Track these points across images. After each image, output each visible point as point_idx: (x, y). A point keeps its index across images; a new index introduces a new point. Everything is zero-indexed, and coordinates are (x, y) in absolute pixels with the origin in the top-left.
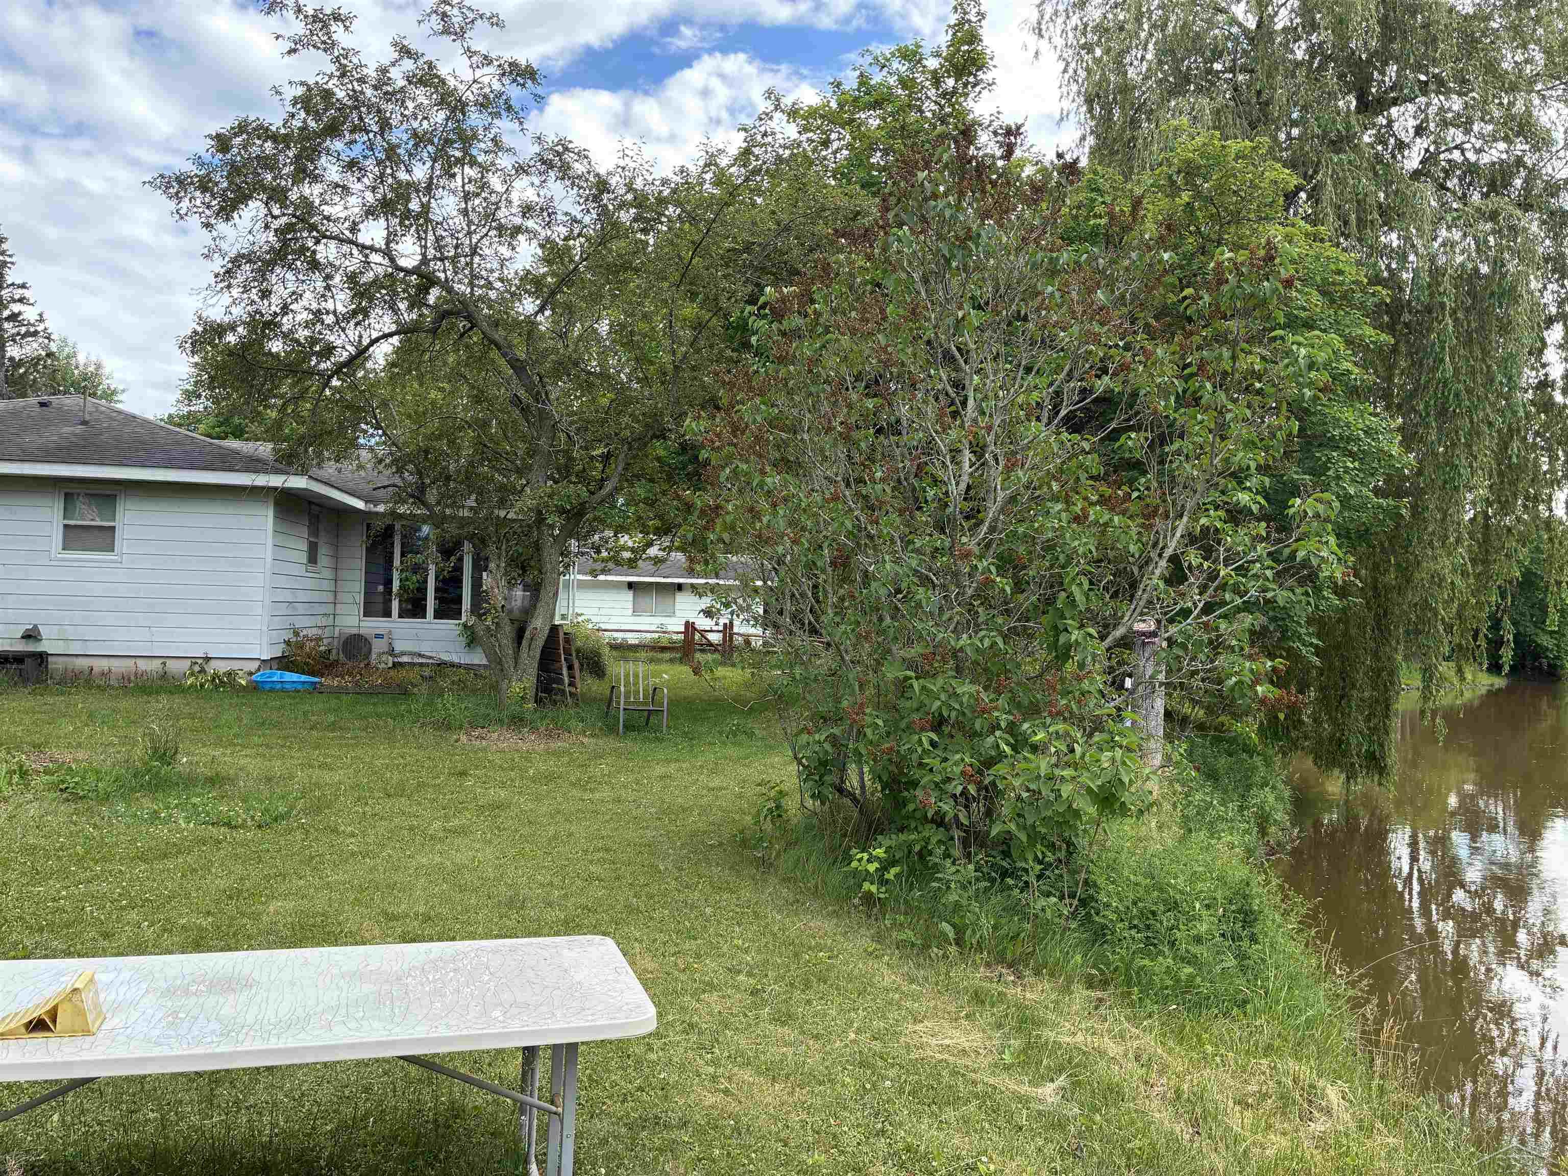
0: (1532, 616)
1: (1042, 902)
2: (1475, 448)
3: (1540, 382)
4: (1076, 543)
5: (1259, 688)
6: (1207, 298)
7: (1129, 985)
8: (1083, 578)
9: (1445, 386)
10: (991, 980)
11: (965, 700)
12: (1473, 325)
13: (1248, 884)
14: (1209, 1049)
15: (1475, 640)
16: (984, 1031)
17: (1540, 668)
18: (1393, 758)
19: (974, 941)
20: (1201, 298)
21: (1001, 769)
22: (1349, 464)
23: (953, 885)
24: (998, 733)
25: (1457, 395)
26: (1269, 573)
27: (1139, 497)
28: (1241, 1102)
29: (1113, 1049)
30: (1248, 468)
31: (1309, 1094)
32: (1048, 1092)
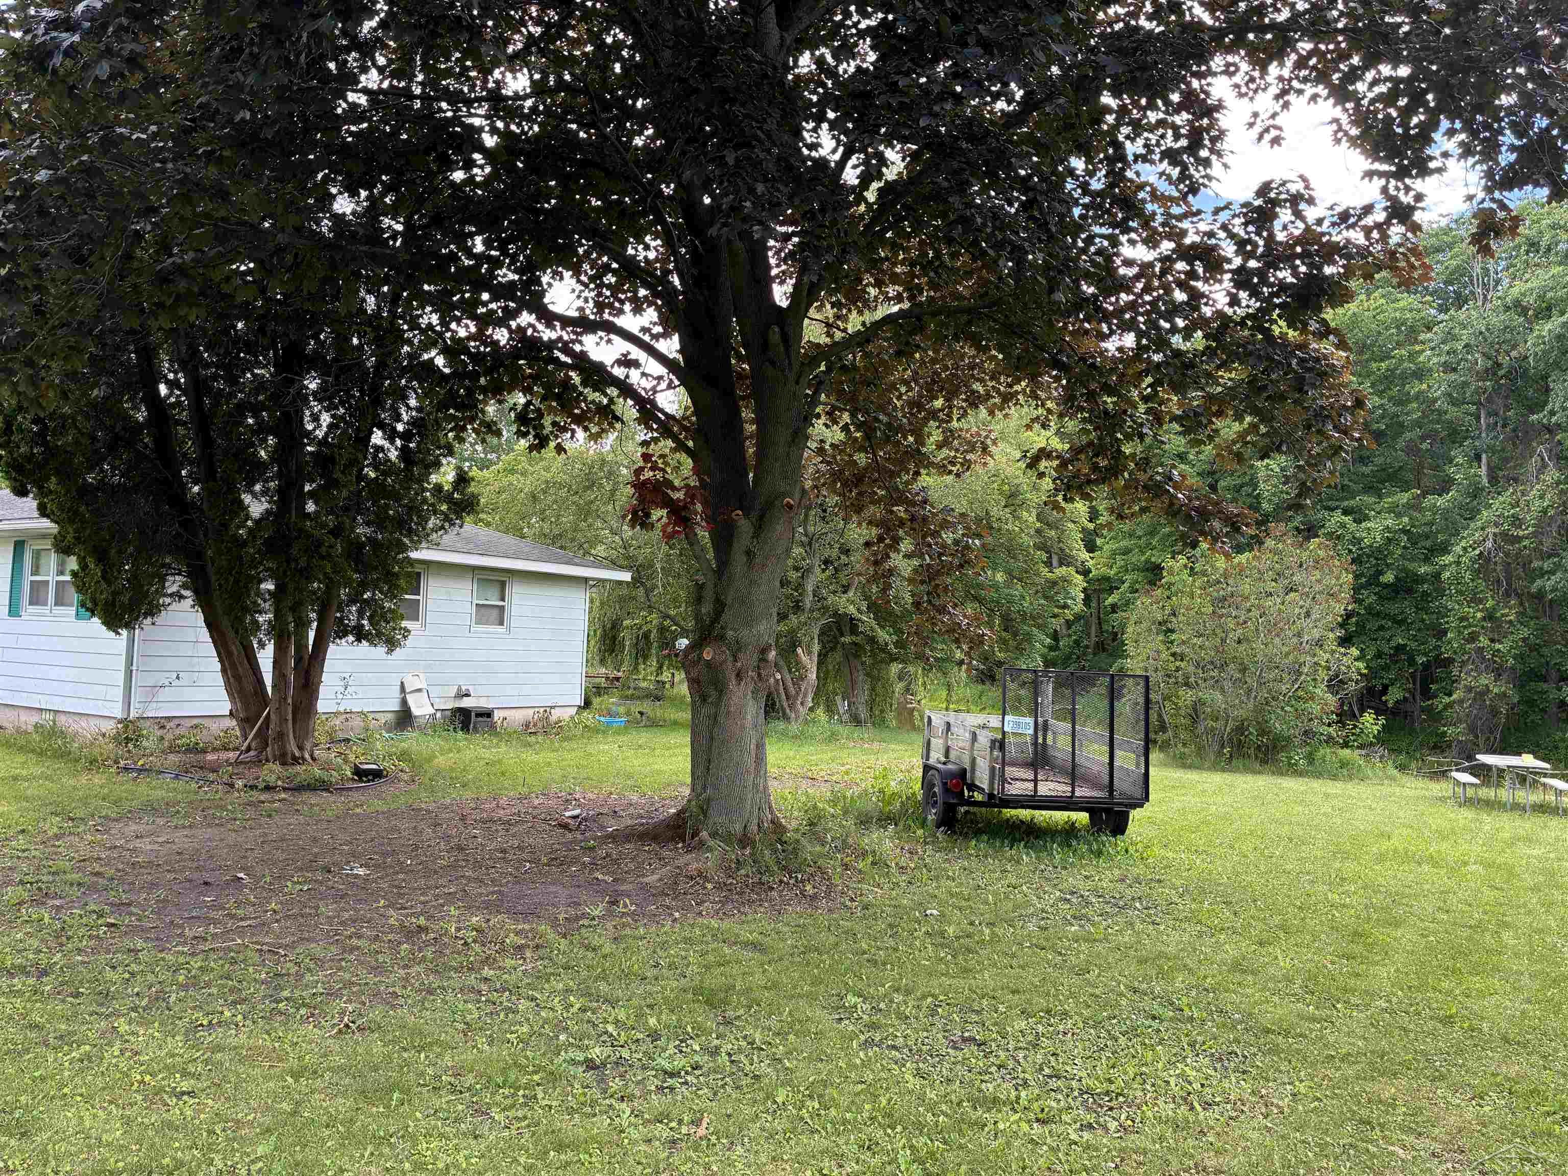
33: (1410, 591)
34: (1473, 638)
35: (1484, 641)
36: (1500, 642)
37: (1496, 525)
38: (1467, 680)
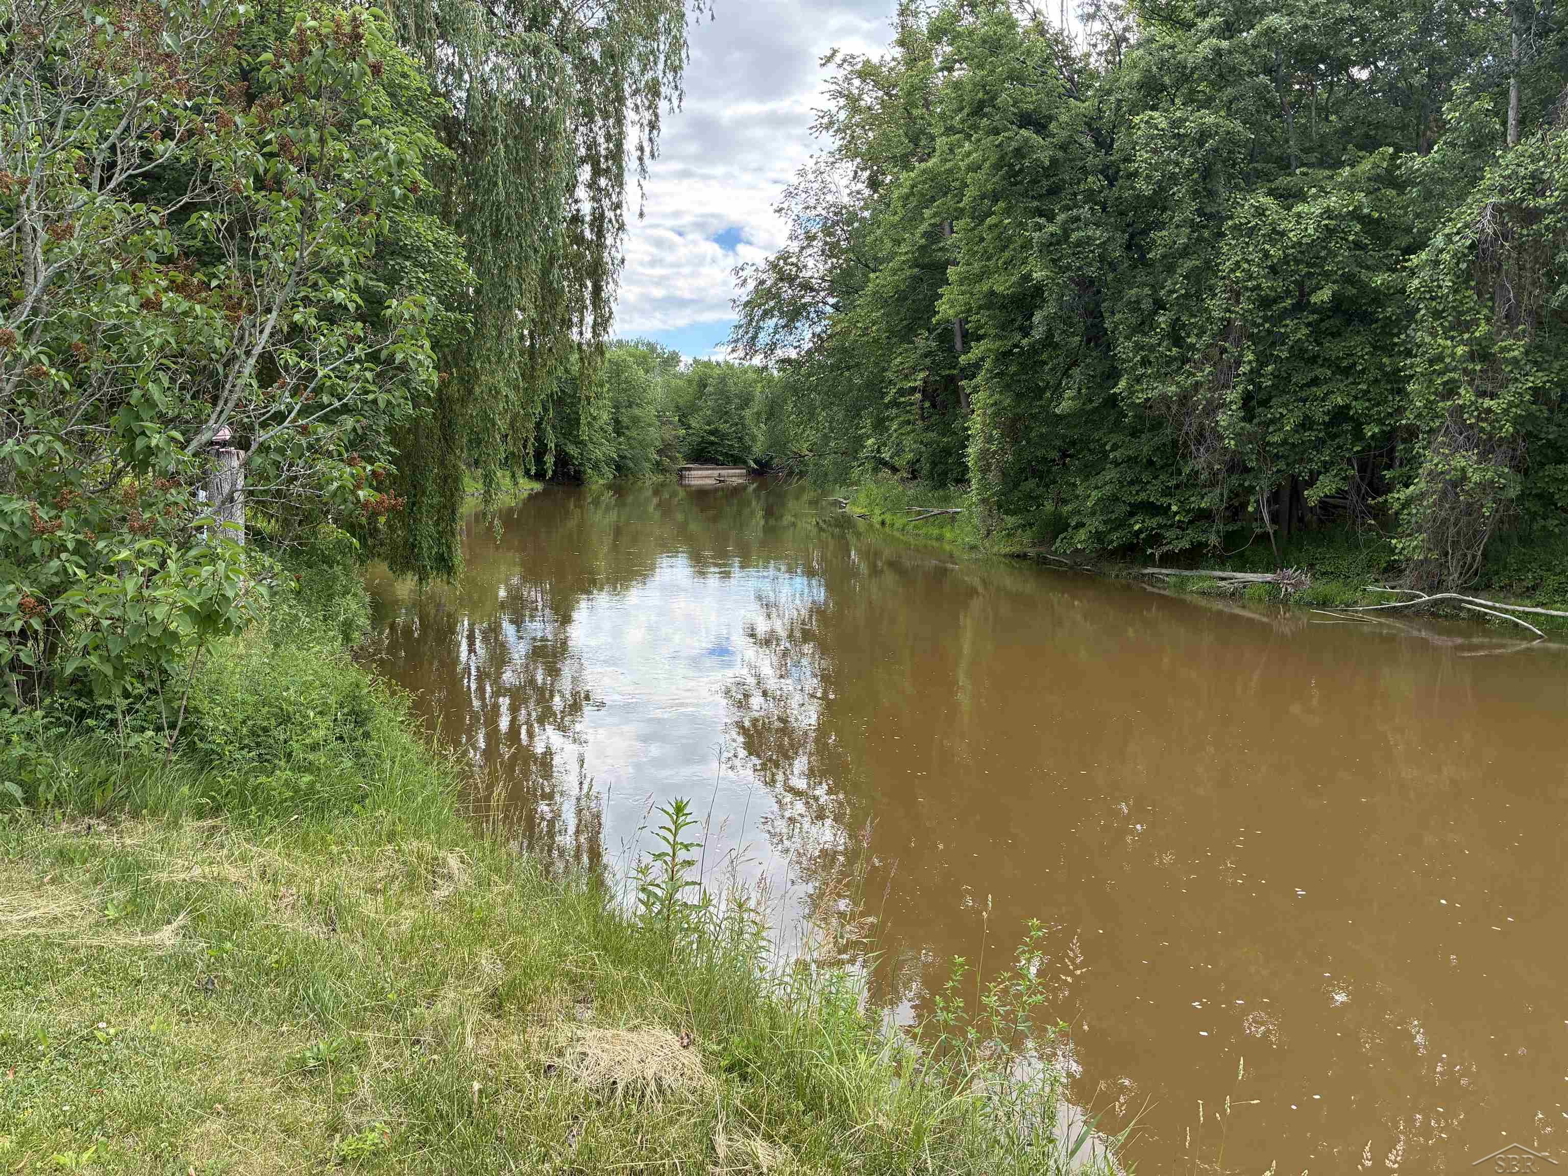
0: (562, 428)
1: (136, 738)
2: (524, 271)
3: (573, 216)
4: (150, 333)
5: (360, 493)
6: (288, 68)
7: (244, 806)
8: (161, 374)
9: (498, 210)
10: (77, 834)
11: (15, 519)
12: (521, 154)
13: (358, 686)
14: (334, 849)
15: (525, 447)
16: (77, 891)
17: (568, 474)
18: (459, 556)
19: (50, 797)
20: (282, 67)
21: (74, 596)
22: (420, 275)
23: (15, 738)
24: (64, 556)
25: (508, 219)
26: (369, 375)
27: (219, 286)
28: (372, 890)
29: (233, 873)
30: (341, 264)
31: (433, 866)
32: (167, 936)
33: (1366, 318)
34: (1450, 391)
35: (1466, 395)
36: (1493, 396)
37: (1503, 191)
38: (1432, 461)
